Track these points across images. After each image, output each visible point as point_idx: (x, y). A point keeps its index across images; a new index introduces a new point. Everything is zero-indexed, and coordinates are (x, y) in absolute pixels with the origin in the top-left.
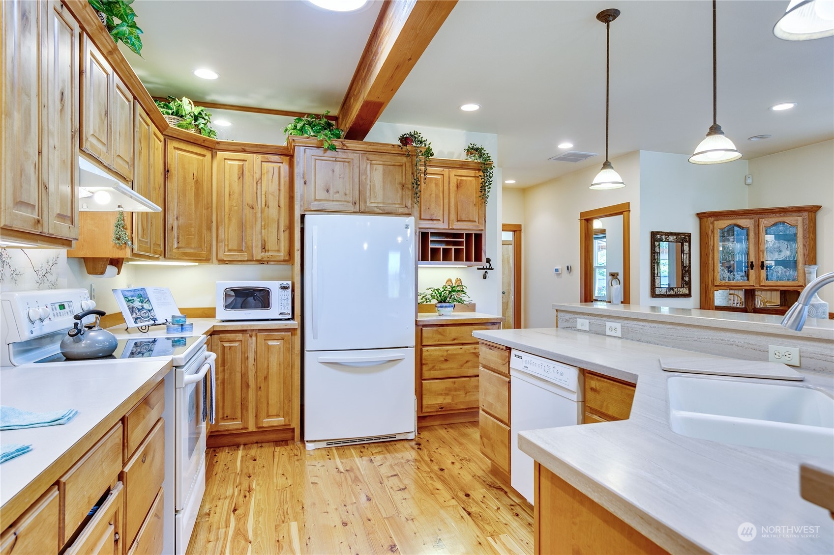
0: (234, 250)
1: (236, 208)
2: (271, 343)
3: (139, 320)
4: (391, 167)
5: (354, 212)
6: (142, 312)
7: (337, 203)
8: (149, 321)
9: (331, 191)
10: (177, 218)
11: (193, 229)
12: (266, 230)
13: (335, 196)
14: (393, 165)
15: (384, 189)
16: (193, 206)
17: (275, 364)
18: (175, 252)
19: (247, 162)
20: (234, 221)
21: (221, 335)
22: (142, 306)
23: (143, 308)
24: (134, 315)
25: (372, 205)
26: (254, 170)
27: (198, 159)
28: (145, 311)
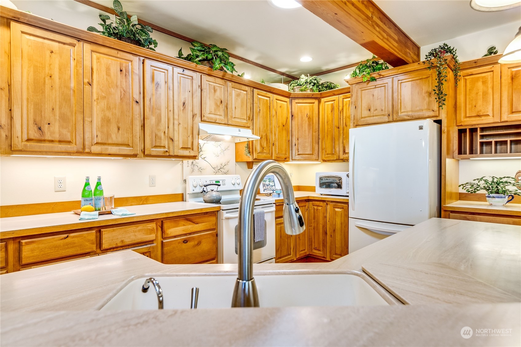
0: (330, 154)
1: (330, 129)
2: (337, 210)
3: (266, 190)
4: (418, 81)
5: (389, 122)
6: (269, 187)
7: (376, 117)
8: (270, 191)
9: (372, 110)
10: (298, 139)
11: (307, 144)
12: (346, 140)
13: (374, 112)
14: (420, 79)
16: (307, 132)
17: (339, 223)
18: (297, 157)
19: (335, 101)
20: (329, 137)
21: (313, 202)
22: (269, 184)
23: (269, 185)
24: (264, 188)
25: (403, 114)
26: (339, 105)
27: (309, 106)
28: (270, 186)
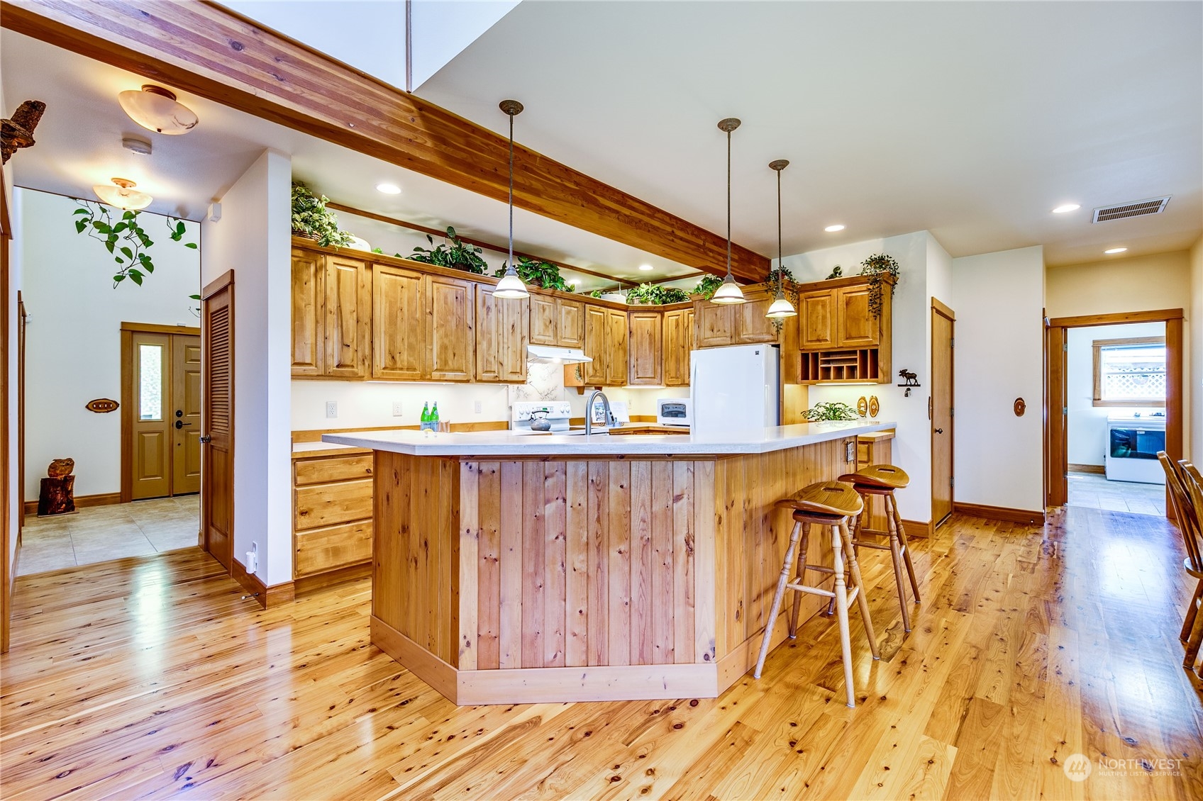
0: (674, 378)
1: (674, 348)
4: (759, 303)
5: (731, 344)
7: (719, 339)
9: (715, 331)
10: (637, 360)
11: (648, 366)
13: (717, 333)
14: (761, 301)
15: (753, 322)
16: (648, 351)
18: (636, 381)
19: (680, 316)
25: (745, 336)
26: (684, 321)
27: (651, 321)
